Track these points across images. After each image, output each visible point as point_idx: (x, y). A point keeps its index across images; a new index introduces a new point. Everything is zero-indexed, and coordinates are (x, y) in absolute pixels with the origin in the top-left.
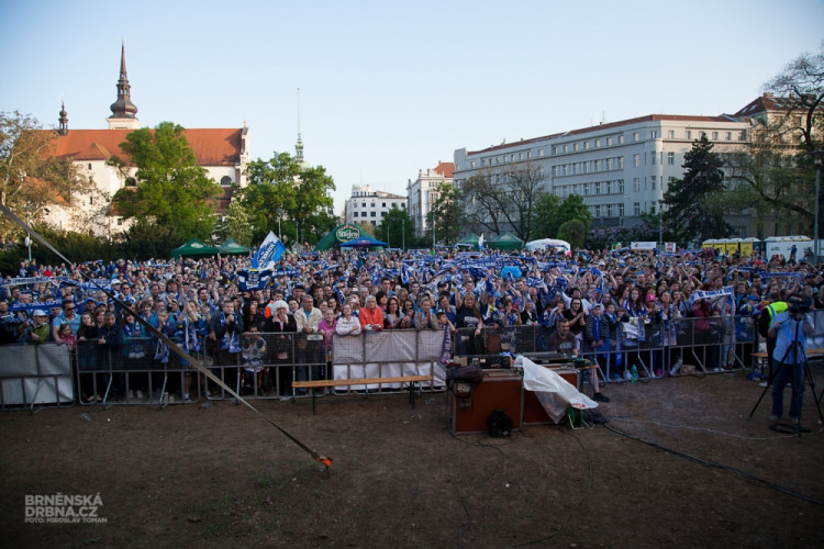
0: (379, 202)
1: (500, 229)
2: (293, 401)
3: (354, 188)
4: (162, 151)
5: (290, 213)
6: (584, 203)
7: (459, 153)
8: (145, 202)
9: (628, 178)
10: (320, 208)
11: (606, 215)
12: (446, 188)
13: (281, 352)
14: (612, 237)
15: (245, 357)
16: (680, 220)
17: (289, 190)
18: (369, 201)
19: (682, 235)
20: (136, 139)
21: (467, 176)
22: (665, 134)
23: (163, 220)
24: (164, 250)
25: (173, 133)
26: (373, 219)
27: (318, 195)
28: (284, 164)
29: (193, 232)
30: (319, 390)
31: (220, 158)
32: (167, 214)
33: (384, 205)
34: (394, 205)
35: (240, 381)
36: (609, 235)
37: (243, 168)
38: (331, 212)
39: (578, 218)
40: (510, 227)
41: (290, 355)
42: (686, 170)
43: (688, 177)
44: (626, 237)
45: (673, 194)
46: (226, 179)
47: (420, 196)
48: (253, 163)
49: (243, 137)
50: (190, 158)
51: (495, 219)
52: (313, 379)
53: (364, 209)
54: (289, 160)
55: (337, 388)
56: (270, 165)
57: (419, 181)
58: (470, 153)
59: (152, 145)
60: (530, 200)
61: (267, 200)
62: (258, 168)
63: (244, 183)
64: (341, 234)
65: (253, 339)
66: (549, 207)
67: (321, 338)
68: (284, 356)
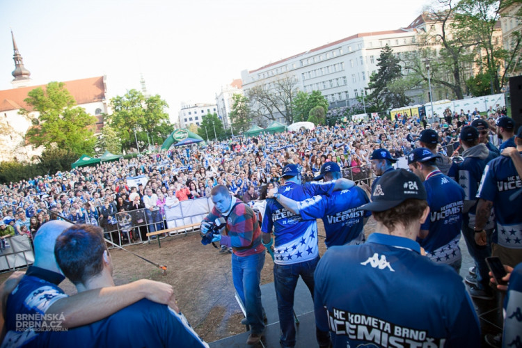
0: (199, 110)
1: (275, 117)
2: (149, 243)
3: (182, 103)
4: (53, 101)
5: (143, 126)
6: (322, 95)
7: (243, 73)
8: (48, 135)
9: (348, 74)
10: (161, 121)
11: (338, 100)
12: (238, 97)
13: (139, 219)
14: (341, 113)
15: (121, 225)
16: (379, 98)
17: (140, 112)
18: (192, 111)
19: (382, 107)
20: (35, 95)
21: (251, 87)
22: (367, 45)
23: (62, 145)
24: (66, 165)
25: (58, 88)
26: (197, 121)
27: (159, 113)
28: (133, 96)
29: (83, 149)
30: (162, 235)
31: (92, 97)
32: (64, 141)
33: (202, 111)
34: (208, 110)
35: (121, 238)
36: (339, 113)
37: (107, 101)
38: (168, 122)
39: (320, 105)
40: (280, 115)
41: (144, 220)
42: (379, 67)
43: (381, 71)
44: (349, 113)
45: (374, 83)
46: (98, 111)
47: (224, 103)
48: (114, 99)
49: (104, 82)
50: (72, 102)
51: (271, 112)
52: (158, 230)
53: (190, 116)
54: (136, 93)
55: (171, 233)
56: (125, 99)
57: (222, 93)
58: (251, 72)
59: (45, 98)
60: (290, 97)
61: (127, 121)
62: (117, 102)
63: (110, 112)
64: (176, 136)
65: (123, 215)
66: (302, 100)
67: (158, 209)
68: (141, 221)
